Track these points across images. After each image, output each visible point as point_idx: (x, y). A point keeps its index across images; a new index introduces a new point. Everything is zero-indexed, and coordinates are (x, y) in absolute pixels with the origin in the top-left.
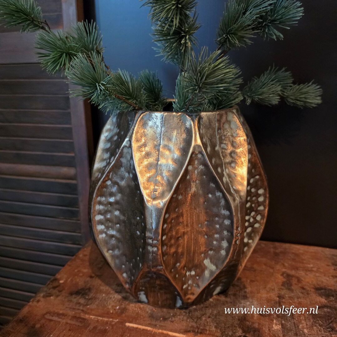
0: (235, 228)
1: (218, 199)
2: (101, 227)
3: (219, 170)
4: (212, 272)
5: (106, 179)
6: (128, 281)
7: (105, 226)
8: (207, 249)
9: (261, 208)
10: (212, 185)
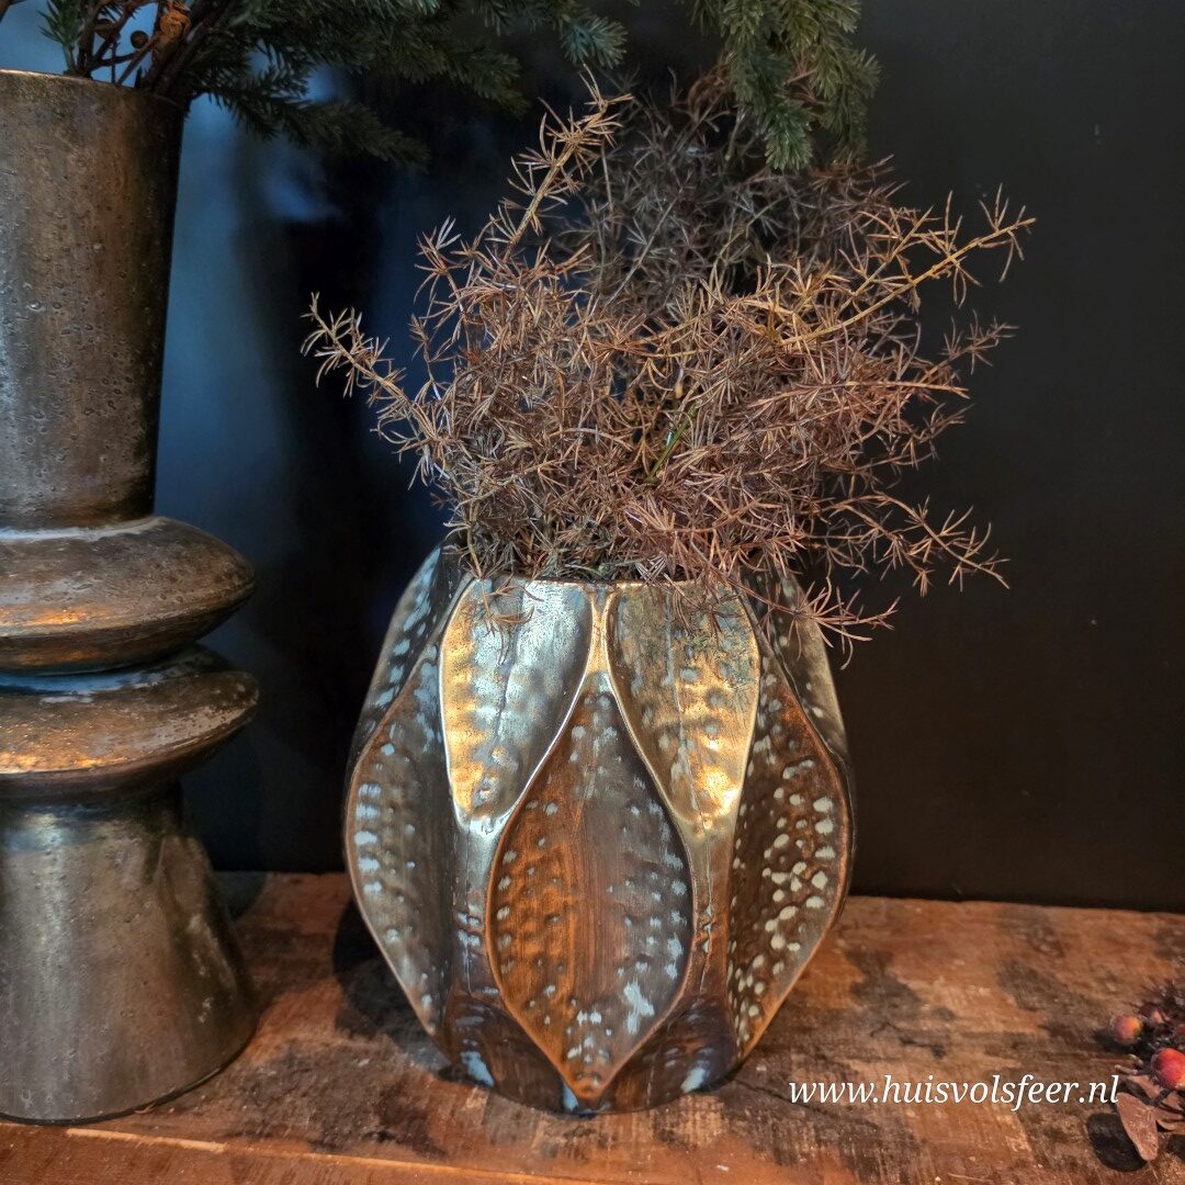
0: (695, 906)
1: (654, 824)
3: (664, 744)
4: (645, 1023)
5: (382, 740)
6: (434, 1015)
8: (633, 957)
9: (826, 853)
10: (639, 783)
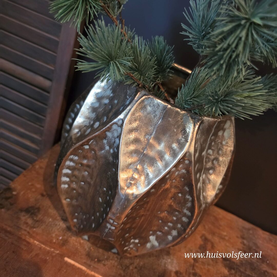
1: (186, 201)
2: (65, 179)
3: (198, 175)
4: (153, 247)
5: (85, 143)
6: (77, 226)
7: (70, 179)
8: (157, 230)
10: (187, 189)
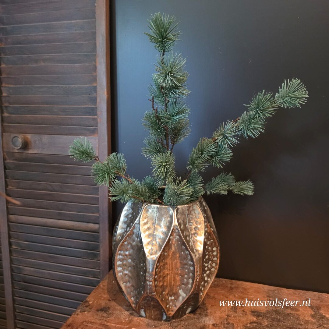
0: (196, 272)
1: (187, 255)
2: (120, 269)
3: (188, 238)
4: (183, 298)
5: (125, 241)
6: (135, 302)
7: (122, 268)
8: (181, 284)
9: (215, 259)
10: (184, 247)
